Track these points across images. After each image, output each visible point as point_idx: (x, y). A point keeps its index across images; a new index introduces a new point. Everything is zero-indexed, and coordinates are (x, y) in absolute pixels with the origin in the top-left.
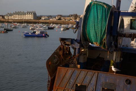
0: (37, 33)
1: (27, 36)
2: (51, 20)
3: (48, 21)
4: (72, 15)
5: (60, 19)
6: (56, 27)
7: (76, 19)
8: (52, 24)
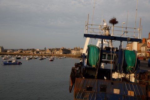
0: (14, 61)
1: (5, 64)
2: (15, 52)
3: (13, 53)
4: (30, 50)
5: (21, 52)
6: (22, 57)
7: (33, 52)
8: (17, 55)
